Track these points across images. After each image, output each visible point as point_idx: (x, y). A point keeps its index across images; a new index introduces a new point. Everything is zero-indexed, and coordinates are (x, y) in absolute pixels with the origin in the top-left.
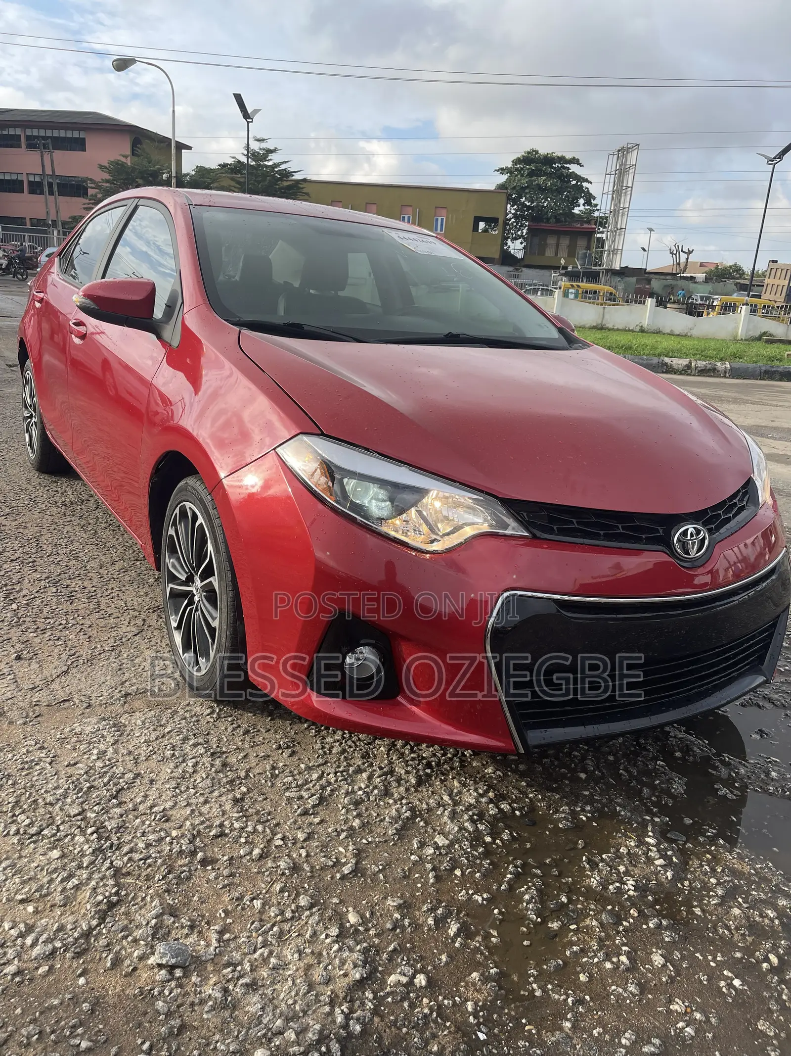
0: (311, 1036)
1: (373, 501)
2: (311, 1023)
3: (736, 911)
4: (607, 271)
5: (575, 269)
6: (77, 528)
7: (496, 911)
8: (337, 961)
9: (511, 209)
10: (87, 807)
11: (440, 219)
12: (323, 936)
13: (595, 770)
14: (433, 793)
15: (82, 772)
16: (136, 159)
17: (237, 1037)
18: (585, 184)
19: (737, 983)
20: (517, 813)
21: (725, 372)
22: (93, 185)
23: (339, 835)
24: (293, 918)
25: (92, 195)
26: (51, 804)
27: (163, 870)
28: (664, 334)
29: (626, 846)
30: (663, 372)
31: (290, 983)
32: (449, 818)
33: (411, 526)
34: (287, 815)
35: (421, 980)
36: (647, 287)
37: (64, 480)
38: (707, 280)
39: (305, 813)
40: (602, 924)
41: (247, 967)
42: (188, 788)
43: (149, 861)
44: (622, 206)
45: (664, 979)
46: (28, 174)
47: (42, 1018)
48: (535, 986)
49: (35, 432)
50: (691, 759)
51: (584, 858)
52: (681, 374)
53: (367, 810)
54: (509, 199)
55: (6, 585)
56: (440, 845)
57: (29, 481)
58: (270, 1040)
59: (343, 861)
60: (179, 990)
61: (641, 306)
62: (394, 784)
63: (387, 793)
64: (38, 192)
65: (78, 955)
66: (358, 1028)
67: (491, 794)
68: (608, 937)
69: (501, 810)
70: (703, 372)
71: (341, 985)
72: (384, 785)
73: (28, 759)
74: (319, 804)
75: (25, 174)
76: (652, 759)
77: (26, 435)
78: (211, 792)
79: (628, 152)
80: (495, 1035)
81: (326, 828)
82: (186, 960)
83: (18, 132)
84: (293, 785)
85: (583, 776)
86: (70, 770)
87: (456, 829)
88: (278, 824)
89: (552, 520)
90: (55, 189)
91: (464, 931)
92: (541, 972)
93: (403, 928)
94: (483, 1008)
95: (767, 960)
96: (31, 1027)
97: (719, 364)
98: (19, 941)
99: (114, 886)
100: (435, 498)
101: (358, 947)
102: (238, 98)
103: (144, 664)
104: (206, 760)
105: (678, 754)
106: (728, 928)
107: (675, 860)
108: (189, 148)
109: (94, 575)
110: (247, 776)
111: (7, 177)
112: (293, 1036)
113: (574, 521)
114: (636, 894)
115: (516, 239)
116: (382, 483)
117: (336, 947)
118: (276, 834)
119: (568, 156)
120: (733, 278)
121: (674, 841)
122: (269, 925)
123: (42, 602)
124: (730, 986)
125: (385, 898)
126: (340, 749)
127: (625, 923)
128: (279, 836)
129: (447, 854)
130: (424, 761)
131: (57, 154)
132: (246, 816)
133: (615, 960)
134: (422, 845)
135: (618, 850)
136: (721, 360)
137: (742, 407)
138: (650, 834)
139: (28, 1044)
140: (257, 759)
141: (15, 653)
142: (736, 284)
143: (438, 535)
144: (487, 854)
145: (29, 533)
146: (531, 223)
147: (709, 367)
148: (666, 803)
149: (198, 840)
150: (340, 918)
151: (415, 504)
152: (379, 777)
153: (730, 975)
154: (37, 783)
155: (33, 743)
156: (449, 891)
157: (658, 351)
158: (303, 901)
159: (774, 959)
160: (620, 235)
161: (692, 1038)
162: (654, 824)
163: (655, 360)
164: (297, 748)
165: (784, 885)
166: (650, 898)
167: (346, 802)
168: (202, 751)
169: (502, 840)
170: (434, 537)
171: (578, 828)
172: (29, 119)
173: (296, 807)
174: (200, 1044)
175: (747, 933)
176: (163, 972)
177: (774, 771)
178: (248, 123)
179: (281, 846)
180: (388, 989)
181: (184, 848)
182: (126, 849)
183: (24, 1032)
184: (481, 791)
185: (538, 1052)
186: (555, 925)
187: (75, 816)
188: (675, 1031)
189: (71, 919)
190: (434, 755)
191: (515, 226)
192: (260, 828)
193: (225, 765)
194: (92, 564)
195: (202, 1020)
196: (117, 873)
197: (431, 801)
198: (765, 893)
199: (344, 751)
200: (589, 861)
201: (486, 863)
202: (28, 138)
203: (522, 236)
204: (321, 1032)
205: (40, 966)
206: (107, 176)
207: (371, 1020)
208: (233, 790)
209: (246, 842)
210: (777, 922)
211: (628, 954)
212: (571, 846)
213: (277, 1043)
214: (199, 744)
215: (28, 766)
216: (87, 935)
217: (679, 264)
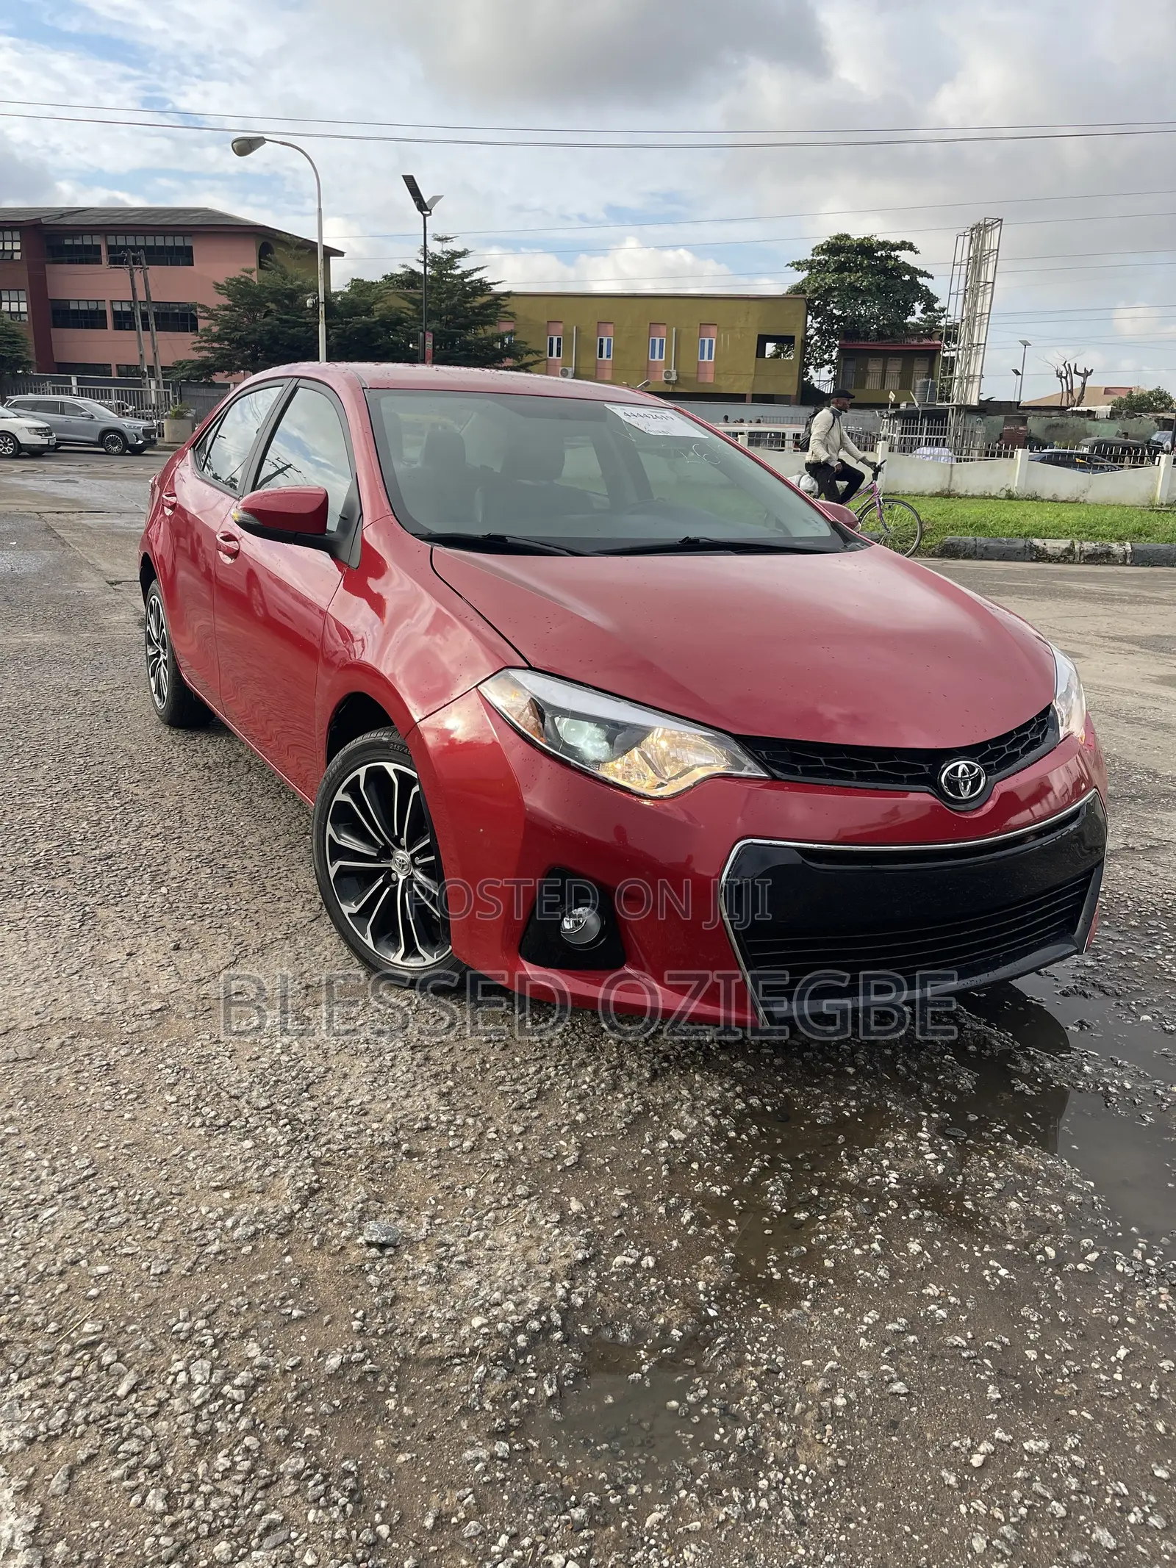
0: (531, 1307)
1: (589, 742)
2: (531, 1296)
3: (1013, 1205)
4: (959, 408)
5: (910, 408)
6: (227, 797)
7: (736, 1202)
8: (558, 1244)
9: (813, 323)
10: (276, 1100)
11: (707, 340)
12: (543, 1222)
13: (866, 1065)
14: (669, 1087)
15: (267, 1066)
16: (265, 274)
17: (453, 1307)
18: (921, 280)
19: (1003, 1272)
20: (769, 1108)
21: (1125, 557)
22: (206, 315)
23: (560, 1130)
24: (509, 1205)
25: (205, 330)
26: (237, 1098)
27: (366, 1161)
28: (1042, 501)
29: (894, 1141)
30: (1032, 561)
31: (507, 1262)
32: (687, 1112)
33: (634, 770)
34: (500, 1110)
35: (649, 1261)
36: (1021, 428)
37: (203, 736)
38: (1113, 415)
39: (521, 1107)
40: (855, 1215)
41: (461, 1247)
42: (387, 1081)
43: (350, 1151)
44: (979, 311)
45: (919, 1266)
46: (112, 301)
47: (250, 1292)
48: (774, 1270)
49: (164, 672)
52: (1058, 561)
53: (592, 1105)
54: (810, 307)
55: (150, 866)
56: (676, 1138)
57: (158, 739)
58: (487, 1310)
59: (565, 1154)
60: (391, 1266)
61: (1008, 460)
62: (625, 1078)
63: (615, 1087)
64: (128, 327)
65: (282, 1236)
66: (580, 1301)
67: (738, 1089)
68: (861, 1227)
70: (1093, 558)
71: (559, 1264)
72: (613, 1079)
73: (204, 1053)
74: (536, 1099)
75: (108, 303)
77: (152, 679)
78: (414, 1086)
79: (986, 232)
81: (545, 1123)
82: (397, 1239)
83: (97, 240)
84: (507, 1079)
85: (851, 1070)
86: (252, 1065)
87: (695, 1122)
88: (490, 1118)
89: (797, 759)
90: (152, 321)
91: (698, 1219)
92: (782, 1258)
93: (631, 1217)
94: (715, 1288)
95: (1042, 1252)
96: (240, 1298)
97: (1115, 546)
98: (219, 1223)
99: (315, 1174)
100: (661, 737)
101: (581, 1232)
102: (410, 182)
103: (326, 953)
104: (406, 1054)
105: (972, 1048)
106: (1003, 1222)
107: (949, 1154)
108: (340, 254)
109: (255, 853)
110: (453, 1070)
111: (83, 307)
112: (512, 1307)
113: (822, 759)
114: (897, 1187)
115: (822, 366)
116: (599, 722)
117: (557, 1231)
118: (488, 1128)
119: (895, 239)
120: (1156, 410)
122: (483, 1212)
123: (196, 884)
124: (995, 1274)
125: (612, 1189)
126: (561, 1042)
127: (882, 1214)
128: (492, 1129)
129: (683, 1148)
130: (661, 1055)
131: (154, 271)
132: (453, 1109)
133: (866, 1247)
134: (655, 1139)
135: (883, 1145)
136: (1119, 539)
137: (1142, 608)
138: (924, 1129)
139: (238, 1314)
140: (464, 1053)
141: (172, 942)
142: (1157, 420)
143: (665, 779)
144: (729, 1149)
145: (169, 803)
146: (843, 342)
147: (1100, 550)
148: (949, 1099)
149: (401, 1132)
150: (562, 1208)
151: (637, 744)
152: (607, 1070)
153: (997, 1265)
154: (217, 1077)
155: (208, 1037)
156: (683, 1184)
157: (1025, 530)
158: (521, 1190)
159: (1051, 1252)
160: (977, 353)
161: (943, 1320)
162: (929, 1118)
163: (1020, 543)
165: (1078, 1181)
166: (914, 1191)
167: (568, 1095)
168: (401, 1044)
169: (748, 1135)
170: (660, 781)
172: (113, 221)
173: (510, 1101)
174: (415, 1313)
175: (1023, 1226)
176: (374, 1250)
177: (1089, 1065)
178: (425, 216)
179: (495, 1139)
180: (613, 1269)
181: (386, 1139)
182: (323, 1140)
183: (233, 1302)
184: (726, 1086)
185: (772, 1327)
186: (802, 1216)
187: (264, 1108)
188: (925, 1313)
189: (271, 1203)
190: (673, 1048)
191: (820, 347)
192: (470, 1121)
193: (427, 1059)
194: (251, 839)
195: (416, 1292)
196: (316, 1162)
197: (667, 1095)
198: (1053, 1190)
199: (566, 1044)
200: (849, 1156)
201: (729, 1156)
202: (111, 249)
203: (830, 362)
204: (540, 1303)
205: (243, 1246)
206: (226, 301)
207: (594, 1296)
208: (438, 1084)
209: (455, 1135)
210: (1061, 1216)
211: (881, 1242)
213: (495, 1313)
215: (204, 1060)
216: (291, 1217)
217: (1071, 392)
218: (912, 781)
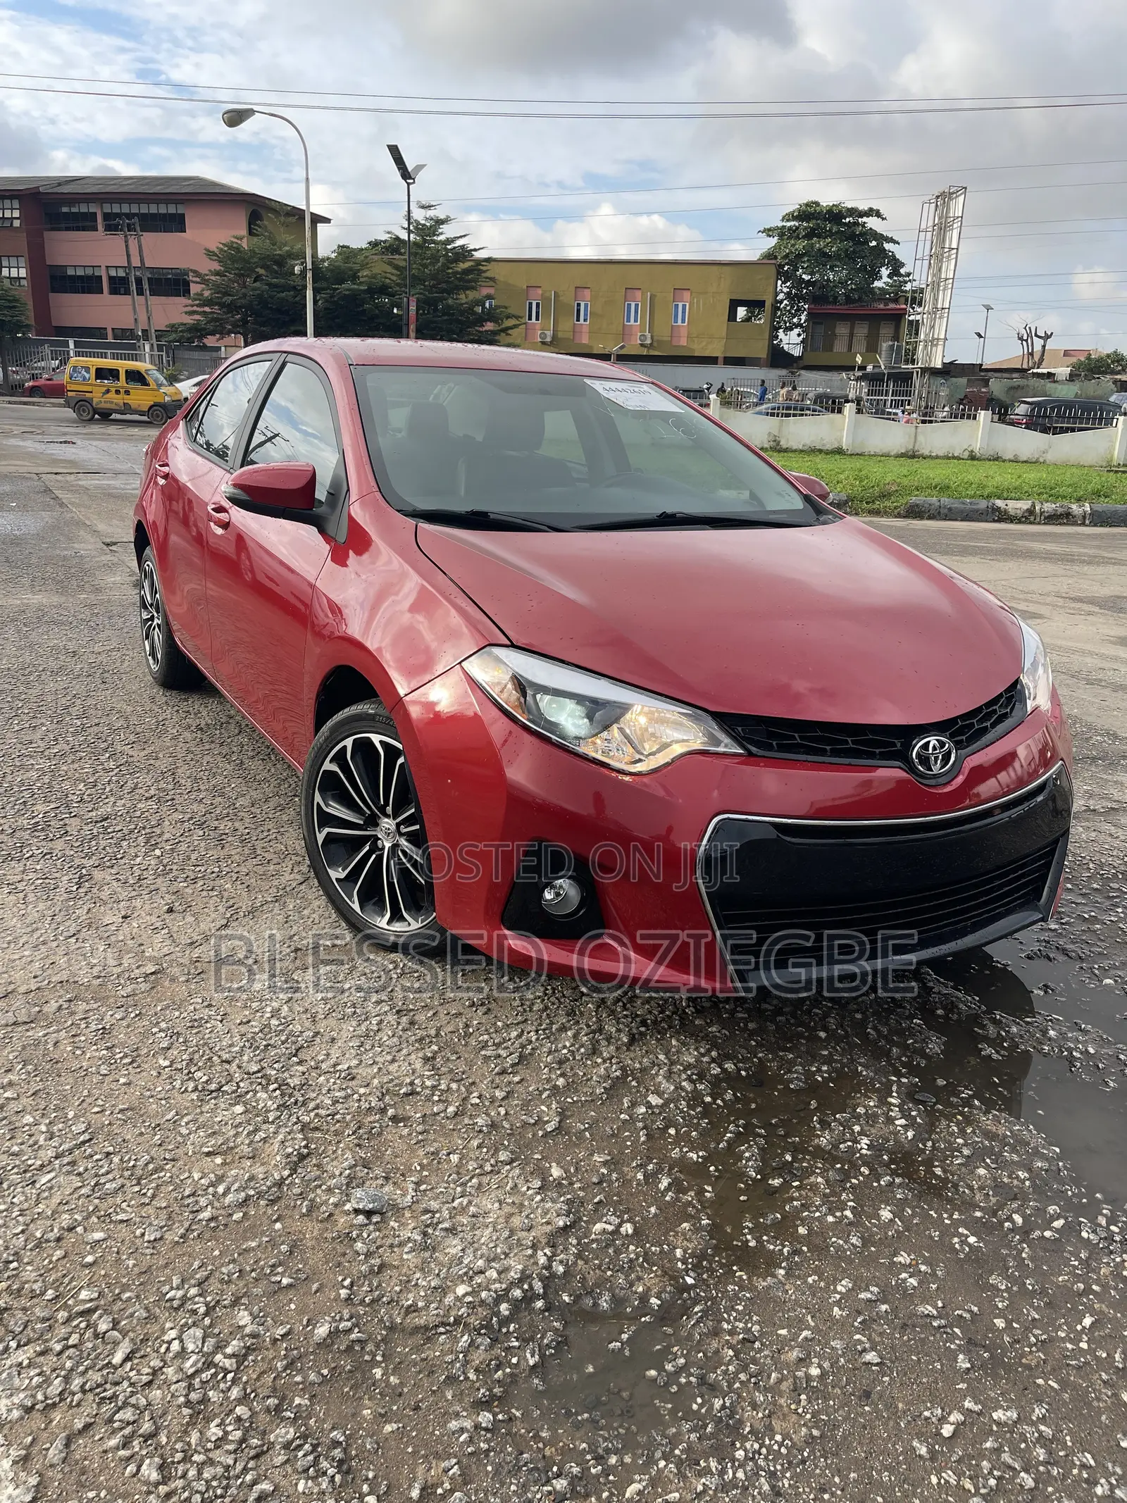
0: (514, 1275)
1: (569, 719)
2: (513, 1264)
3: (982, 1171)
4: (924, 370)
5: (877, 370)
6: (219, 759)
8: (540, 1211)
9: (783, 288)
10: (266, 1065)
11: (680, 305)
12: (525, 1189)
13: (837, 1029)
14: (647, 1052)
15: (257, 1030)
16: (255, 240)
17: (438, 1275)
18: (887, 246)
19: (972, 1240)
20: (743, 1073)
21: (1084, 517)
22: (198, 280)
23: (541, 1095)
24: (492, 1171)
25: (197, 294)
26: (228, 1062)
27: (353, 1126)
28: (1004, 461)
29: (865, 1107)
30: (994, 521)
31: (491, 1229)
32: (664, 1077)
33: (613, 746)
34: (483, 1075)
35: (628, 1228)
36: (983, 390)
37: (196, 697)
38: (1072, 377)
39: (503, 1072)
41: (446, 1214)
42: (373, 1046)
43: (338, 1117)
44: (943, 276)
45: (890, 1233)
46: (107, 267)
47: (241, 1259)
49: (157, 635)
50: (955, 1017)
51: (815, 1118)
52: (1020, 522)
53: (572, 1069)
54: (781, 274)
55: (144, 828)
56: (654, 1104)
57: (153, 700)
58: (471, 1278)
59: (546, 1119)
60: (377, 1233)
61: (971, 422)
62: (604, 1043)
63: (595, 1051)
64: (122, 292)
65: (272, 1202)
66: (561, 1269)
67: (714, 1054)
68: (833, 1193)
69: (724, 1070)
70: (1053, 519)
71: (541, 1231)
72: (592, 1044)
73: (196, 1017)
74: (518, 1063)
75: (103, 268)
76: (907, 1018)
77: (146, 642)
78: (399, 1051)
79: (950, 199)
80: (704, 1280)
81: (527, 1087)
82: (383, 1206)
83: (93, 208)
84: (490, 1044)
86: (243, 1029)
87: (672, 1088)
88: (474, 1083)
89: (772, 735)
90: (146, 286)
91: (676, 1186)
92: (757, 1225)
93: (610, 1183)
94: (692, 1256)
95: (1010, 1219)
96: (231, 1266)
97: (1074, 507)
98: (211, 1190)
99: (304, 1139)
100: (640, 714)
101: (562, 1199)
102: (394, 151)
103: (314, 916)
104: (391, 1018)
105: (940, 1012)
106: (971, 1189)
107: (919, 1120)
108: (327, 220)
109: (246, 815)
110: (437, 1035)
111: (80, 272)
112: (495, 1275)
113: (796, 735)
114: (869, 1153)
115: (791, 329)
116: (579, 699)
117: (538, 1198)
118: (472, 1093)
119: (863, 206)
120: (1114, 372)
121: (923, 1103)
122: (467, 1178)
123: (189, 847)
124: (964, 1242)
125: (592, 1155)
126: (541, 1006)
127: (854, 1181)
128: (475, 1094)
129: (660, 1113)
130: (638, 1019)
131: (149, 238)
132: (438, 1074)
133: (838, 1214)
134: (634, 1104)
136: (1079, 500)
137: (1100, 570)
138: (894, 1094)
139: (229, 1282)
140: (448, 1017)
141: (166, 905)
142: (1115, 382)
143: (642, 754)
145: (163, 764)
146: (813, 306)
147: (1060, 510)
148: (918, 1064)
149: (387, 1097)
150: (544, 1174)
151: (617, 720)
152: (586, 1035)
153: (966, 1232)
154: (209, 1041)
155: (200, 1001)
156: (661, 1150)
157: (988, 491)
158: (503, 1156)
159: (1018, 1219)
160: (941, 318)
161: (914, 1288)
162: (899, 1083)
163: (983, 504)
164: (493, 1005)
165: (1044, 1147)
166: (885, 1157)
167: (548, 1059)
168: (387, 1008)
169: (723, 1100)
170: (638, 756)
171: (813, 1089)
172: (108, 190)
173: (493, 1066)
174: (401, 1281)
175: (991, 1193)
176: (361, 1217)
177: (1053, 1029)
178: (409, 184)
179: (478, 1105)
180: (593, 1236)
181: (373, 1105)
182: (312, 1105)
183: (224, 1270)
184: (702, 1050)
185: (748, 1295)
186: (776, 1182)
187: (254, 1073)
188: (897, 1282)
189: (261, 1169)
190: (650, 1012)
191: (789, 311)
192: (454, 1086)
193: (412, 1023)
194: (242, 801)
195: (402, 1259)
196: (305, 1128)
197: (645, 1060)
198: (1020, 1156)
199: (546, 1008)
200: (821, 1122)
202: (107, 217)
203: (799, 325)
204: (523, 1272)
205: (234, 1212)
206: (216, 266)
207: (575, 1263)
208: (423, 1049)
209: (440, 1100)
210: (1027, 1183)
211: (853, 1209)
212: (802, 1106)
213: (479, 1281)
214: (382, 1001)
215: (197, 1024)
216: (280, 1183)
217: (1031, 354)
218: (884, 756)
